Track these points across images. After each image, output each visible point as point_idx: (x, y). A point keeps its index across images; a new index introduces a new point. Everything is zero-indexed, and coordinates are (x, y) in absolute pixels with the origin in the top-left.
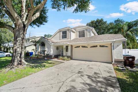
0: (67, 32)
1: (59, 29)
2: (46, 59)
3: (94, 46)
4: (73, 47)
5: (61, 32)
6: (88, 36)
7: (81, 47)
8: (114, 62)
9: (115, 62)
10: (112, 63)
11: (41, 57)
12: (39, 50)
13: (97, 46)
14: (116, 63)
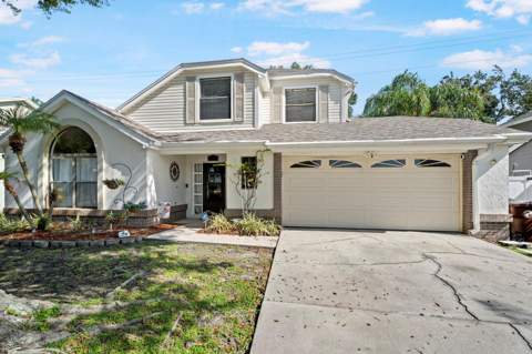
0: (234, 83)
1: (182, 65)
2: (124, 234)
3: (392, 162)
4: (285, 166)
5: (192, 79)
6: (334, 119)
7: (325, 163)
8: (477, 228)
9: (482, 228)
10: (473, 232)
11: (72, 225)
12: (46, 179)
13: (403, 162)
14: (485, 232)
